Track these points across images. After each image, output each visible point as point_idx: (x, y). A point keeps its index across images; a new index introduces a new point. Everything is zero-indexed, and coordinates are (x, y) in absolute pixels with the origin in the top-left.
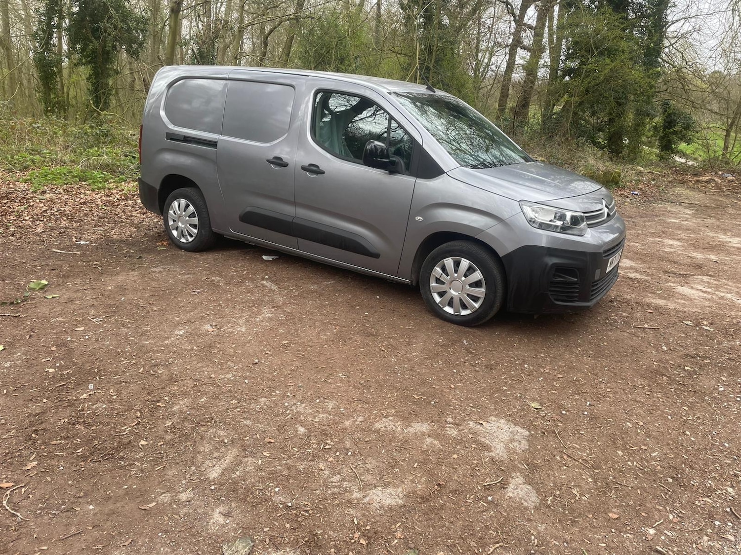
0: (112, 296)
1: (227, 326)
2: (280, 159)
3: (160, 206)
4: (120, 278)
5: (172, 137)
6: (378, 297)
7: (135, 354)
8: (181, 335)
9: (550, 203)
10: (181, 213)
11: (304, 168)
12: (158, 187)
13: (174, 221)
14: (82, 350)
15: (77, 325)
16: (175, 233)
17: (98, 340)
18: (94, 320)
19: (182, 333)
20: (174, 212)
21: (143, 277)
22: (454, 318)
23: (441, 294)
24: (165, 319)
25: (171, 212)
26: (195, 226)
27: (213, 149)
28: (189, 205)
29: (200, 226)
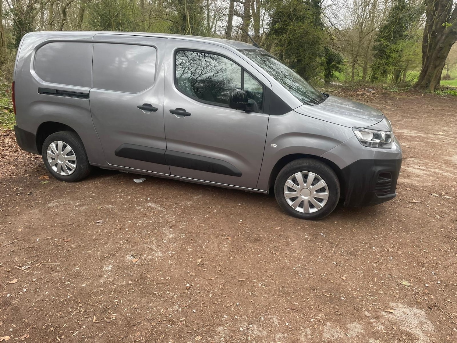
0: (26, 238)
1: (145, 253)
2: (150, 105)
3: (38, 147)
4: (25, 218)
5: (44, 91)
6: (240, 204)
7: (80, 301)
8: (111, 271)
9: (373, 127)
10: (60, 153)
11: (172, 112)
12: (35, 133)
13: (53, 159)
14: (26, 306)
15: (8, 278)
16: (55, 169)
17: (36, 291)
18: (23, 268)
19: (110, 269)
20: (52, 152)
21: (45, 214)
22: (304, 215)
23: (293, 199)
24: (87, 255)
25: (49, 152)
26: (73, 162)
27: (85, 100)
28: (66, 146)
29: (79, 161)
